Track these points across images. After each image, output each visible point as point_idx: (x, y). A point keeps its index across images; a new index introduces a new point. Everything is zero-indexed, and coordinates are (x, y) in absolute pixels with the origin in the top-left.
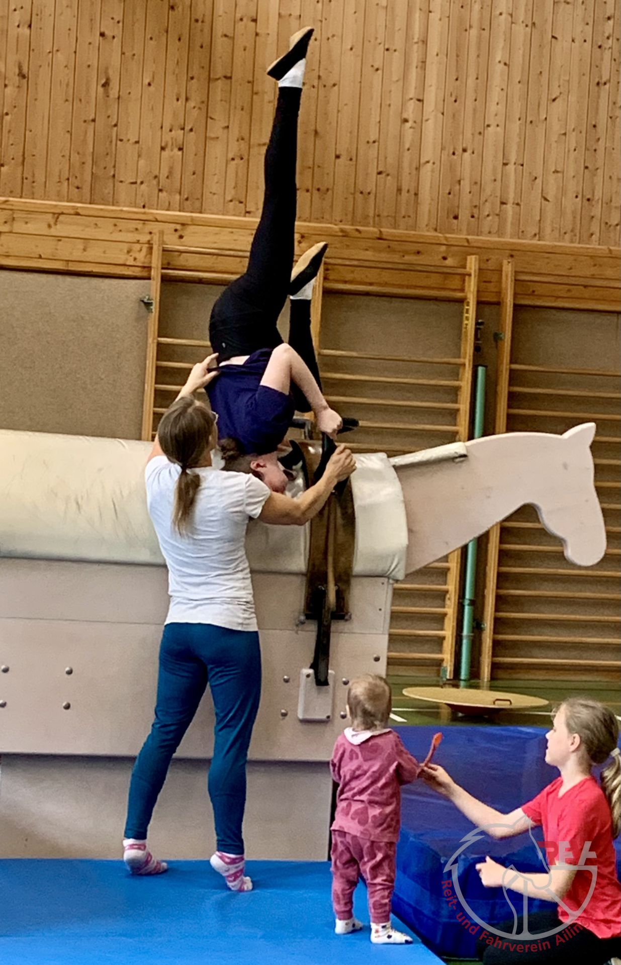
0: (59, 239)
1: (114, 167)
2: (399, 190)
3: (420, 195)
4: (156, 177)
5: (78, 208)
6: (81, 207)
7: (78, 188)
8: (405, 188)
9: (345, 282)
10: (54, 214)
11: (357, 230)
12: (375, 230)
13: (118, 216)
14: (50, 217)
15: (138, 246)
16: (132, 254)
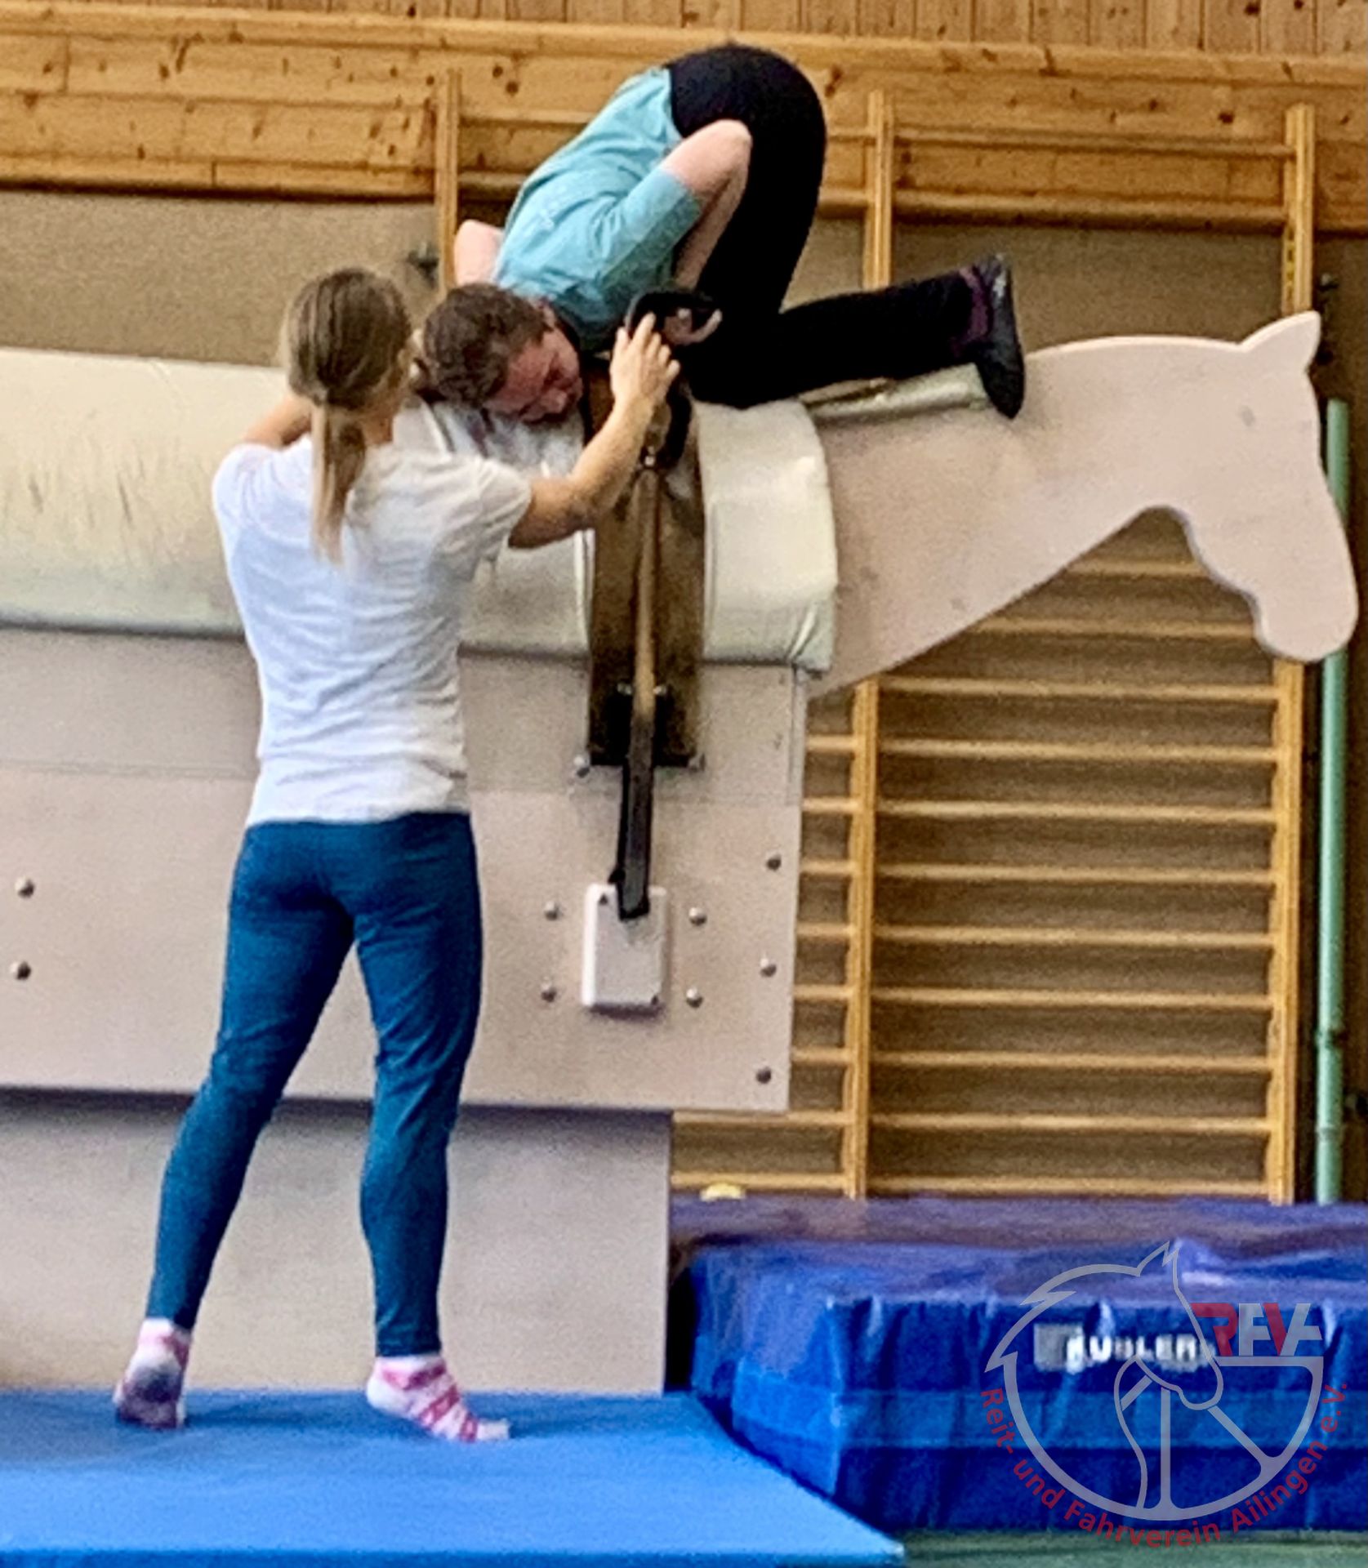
5: (234, 24)
6: (247, 23)
9: (959, 191)
10: (174, 41)
11: (987, 55)
12: (1035, 49)
13: (343, 38)
14: (165, 50)
15: (399, 117)
16: (382, 136)
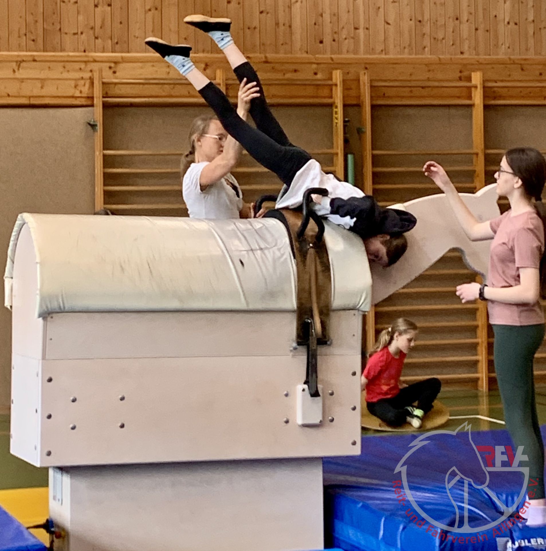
0: (22, 80)
1: (60, 23)
2: (277, 24)
3: (293, 26)
4: (92, 28)
5: (34, 56)
6: (37, 56)
7: (33, 40)
8: (281, 22)
10: (17, 62)
12: (262, 56)
13: (66, 59)
14: (14, 65)
15: (82, 82)
16: (77, 87)
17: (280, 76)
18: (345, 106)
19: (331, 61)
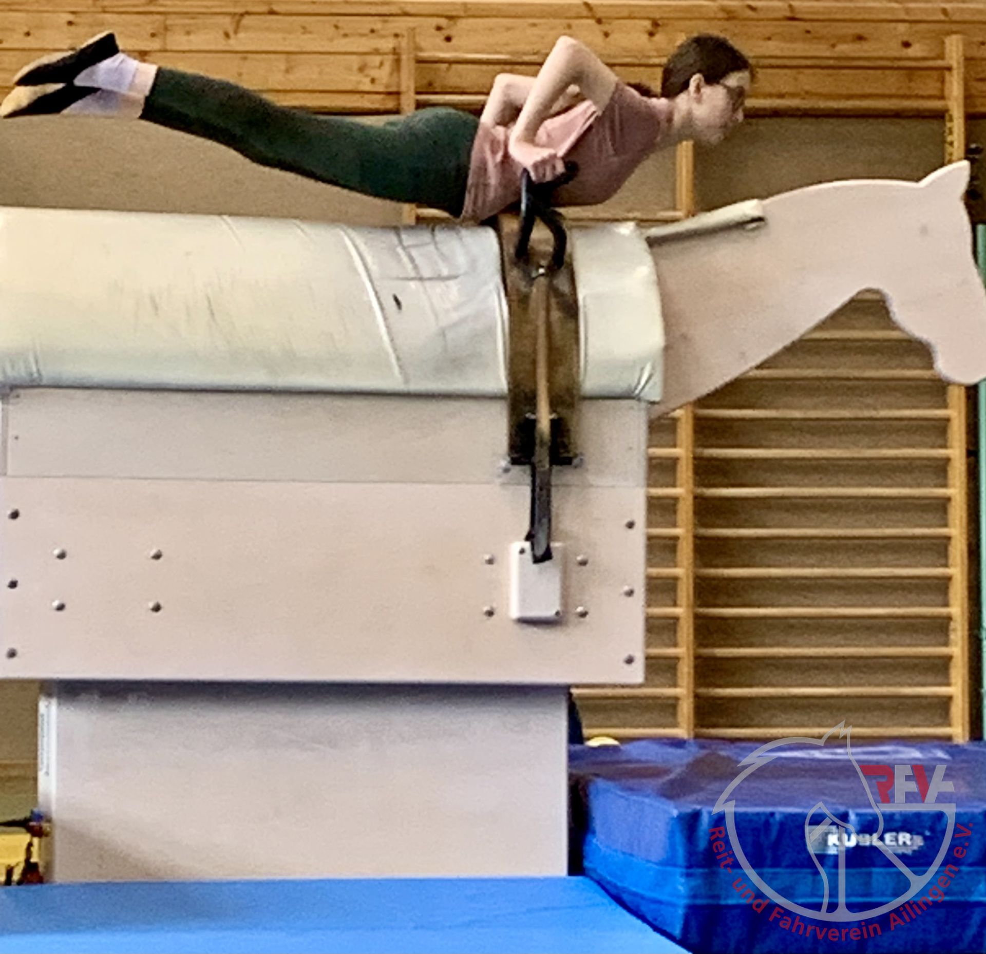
0: (245, 54)
5: (271, 2)
6: (278, 2)
10: (233, 15)
11: (751, 8)
14: (227, 21)
15: (377, 59)
16: (366, 72)
17: (822, 50)
18: (970, 118)
19: (942, 17)
